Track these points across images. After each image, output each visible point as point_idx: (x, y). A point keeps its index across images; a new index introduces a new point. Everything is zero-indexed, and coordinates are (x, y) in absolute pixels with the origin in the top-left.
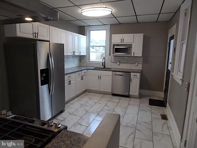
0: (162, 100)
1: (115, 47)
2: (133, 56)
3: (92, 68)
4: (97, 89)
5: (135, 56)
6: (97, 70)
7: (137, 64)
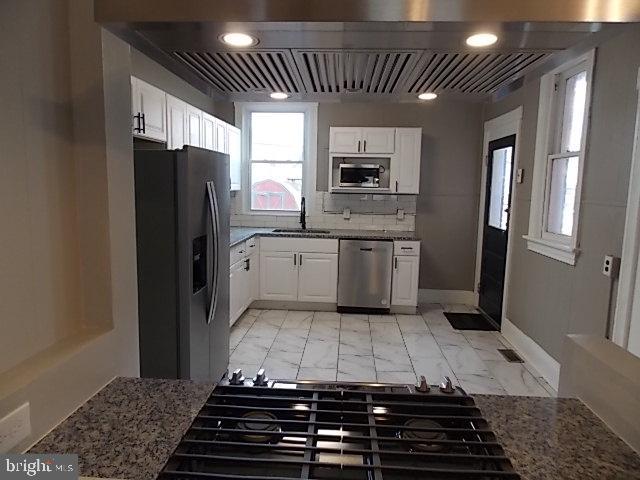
0: (476, 312)
1: (342, 166)
2: (394, 192)
3: (270, 231)
4: (291, 298)
5: (400, 192)
6: (282, 236)
7: (400, 215)
